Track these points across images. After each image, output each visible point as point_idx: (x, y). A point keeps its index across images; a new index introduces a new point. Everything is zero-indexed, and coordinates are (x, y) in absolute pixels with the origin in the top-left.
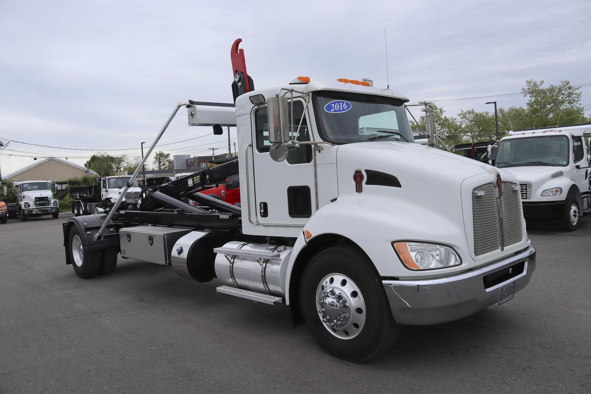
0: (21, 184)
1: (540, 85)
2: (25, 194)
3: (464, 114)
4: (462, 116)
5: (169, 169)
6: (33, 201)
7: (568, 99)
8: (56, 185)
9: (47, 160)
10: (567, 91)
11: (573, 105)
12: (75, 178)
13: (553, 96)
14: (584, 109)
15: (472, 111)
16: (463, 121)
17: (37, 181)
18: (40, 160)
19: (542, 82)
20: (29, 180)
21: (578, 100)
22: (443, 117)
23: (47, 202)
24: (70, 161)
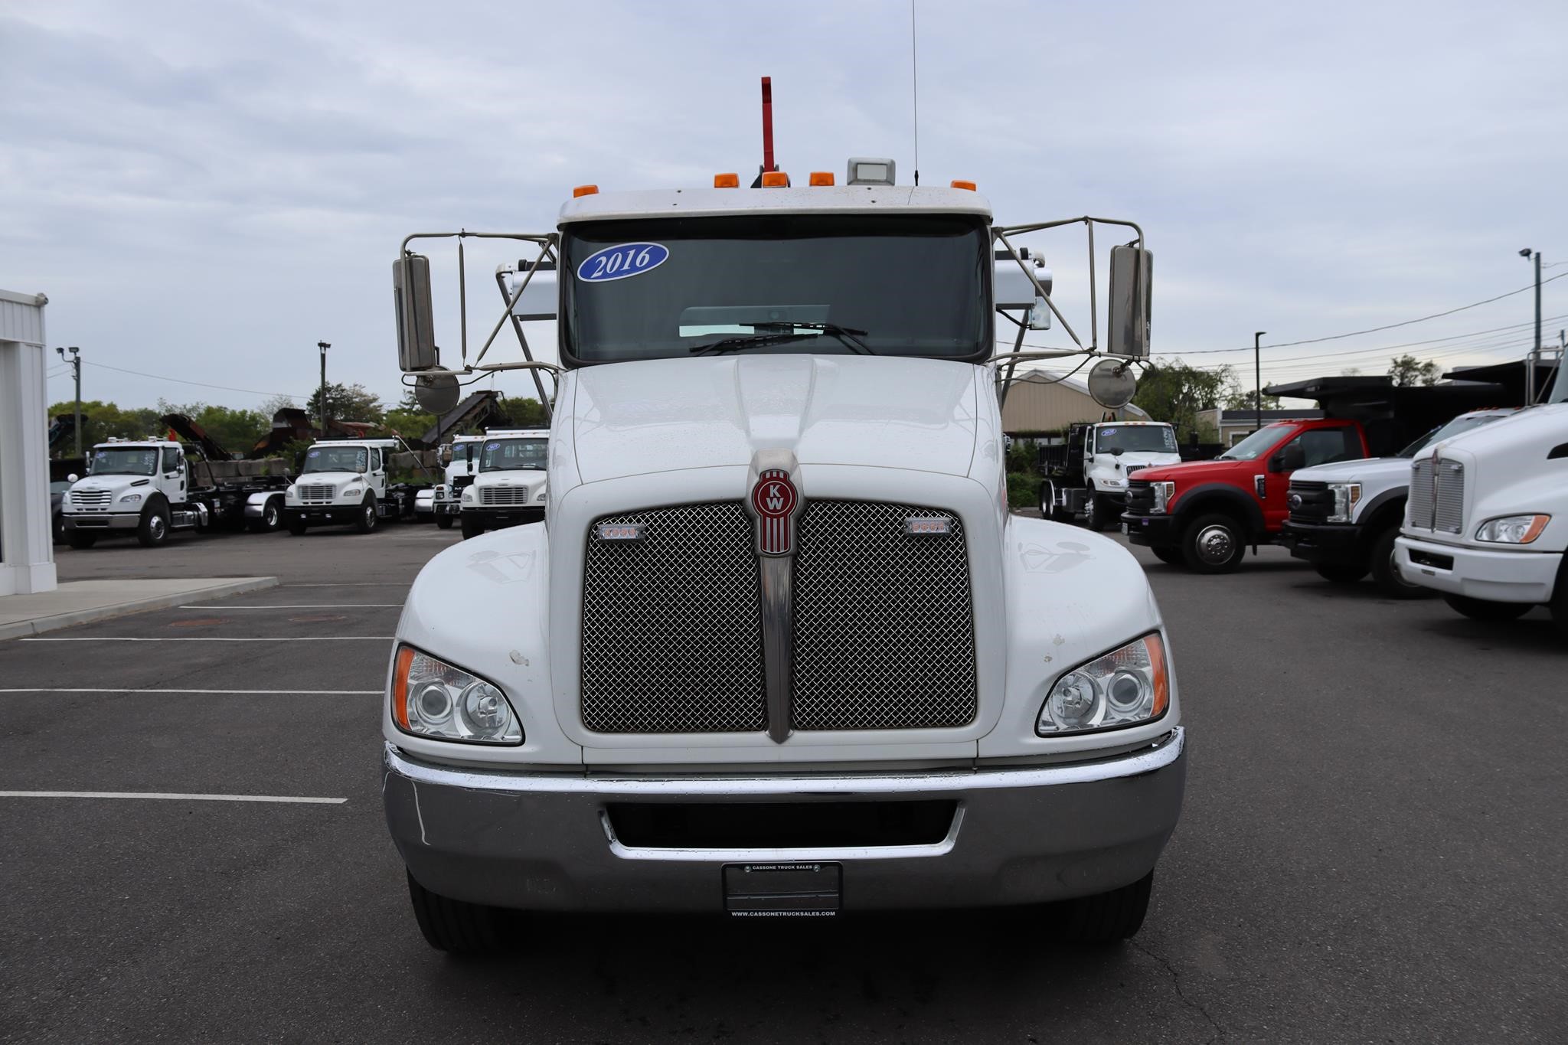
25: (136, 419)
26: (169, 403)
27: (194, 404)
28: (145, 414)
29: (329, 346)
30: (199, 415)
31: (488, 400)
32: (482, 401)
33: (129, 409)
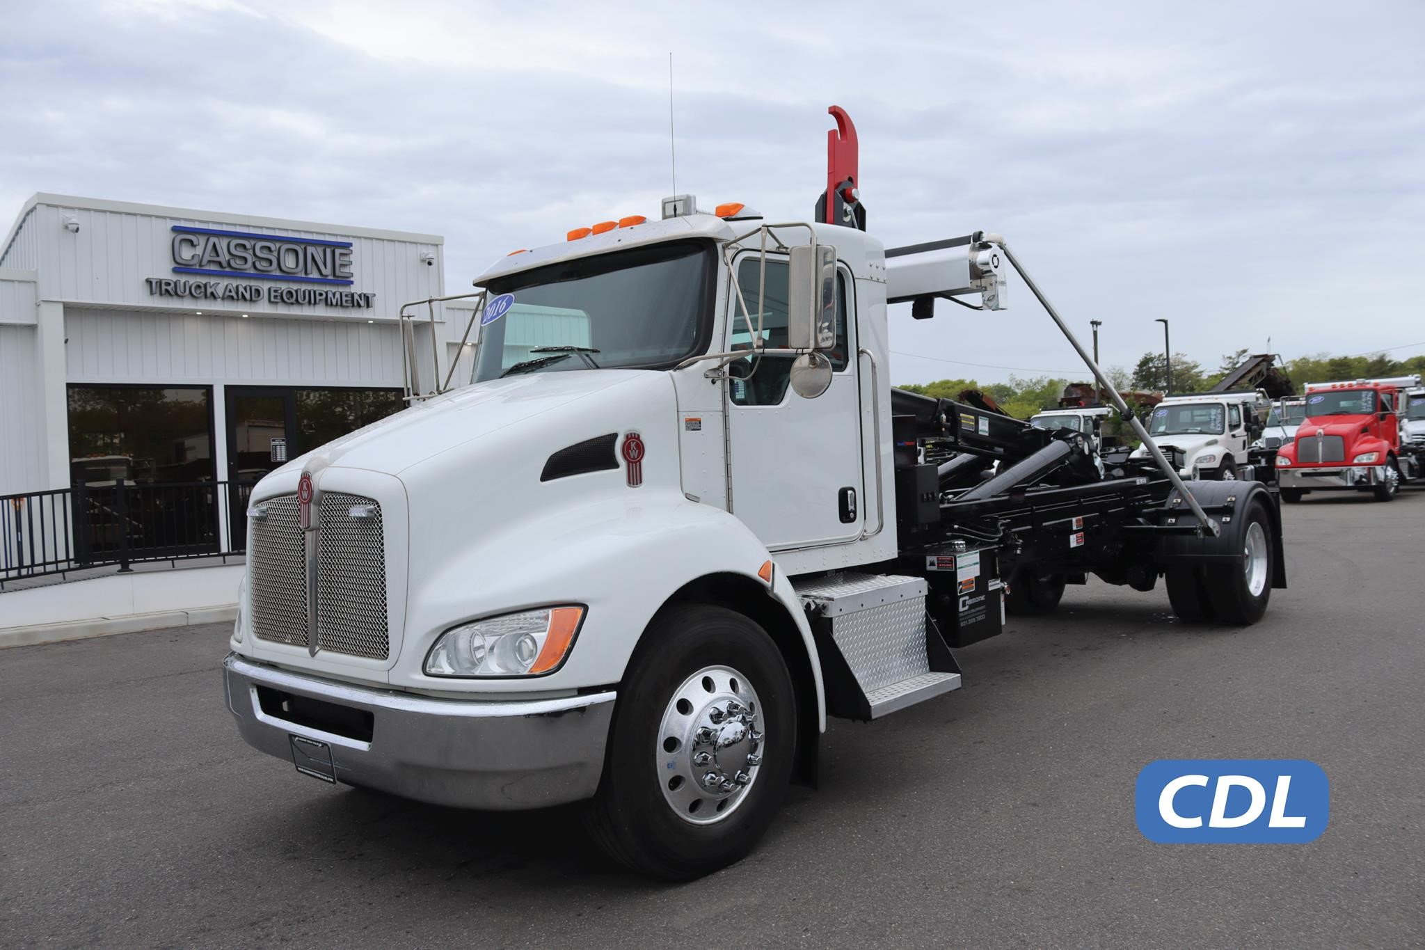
25: (992, 393)
26: (1018, 378)
27: (1039, 378)
28: (997, 388)
29: (1100, 323)
30: (1044, 387)
31: (1265, 363)
32: (1257, 365)
33: (985, 384)
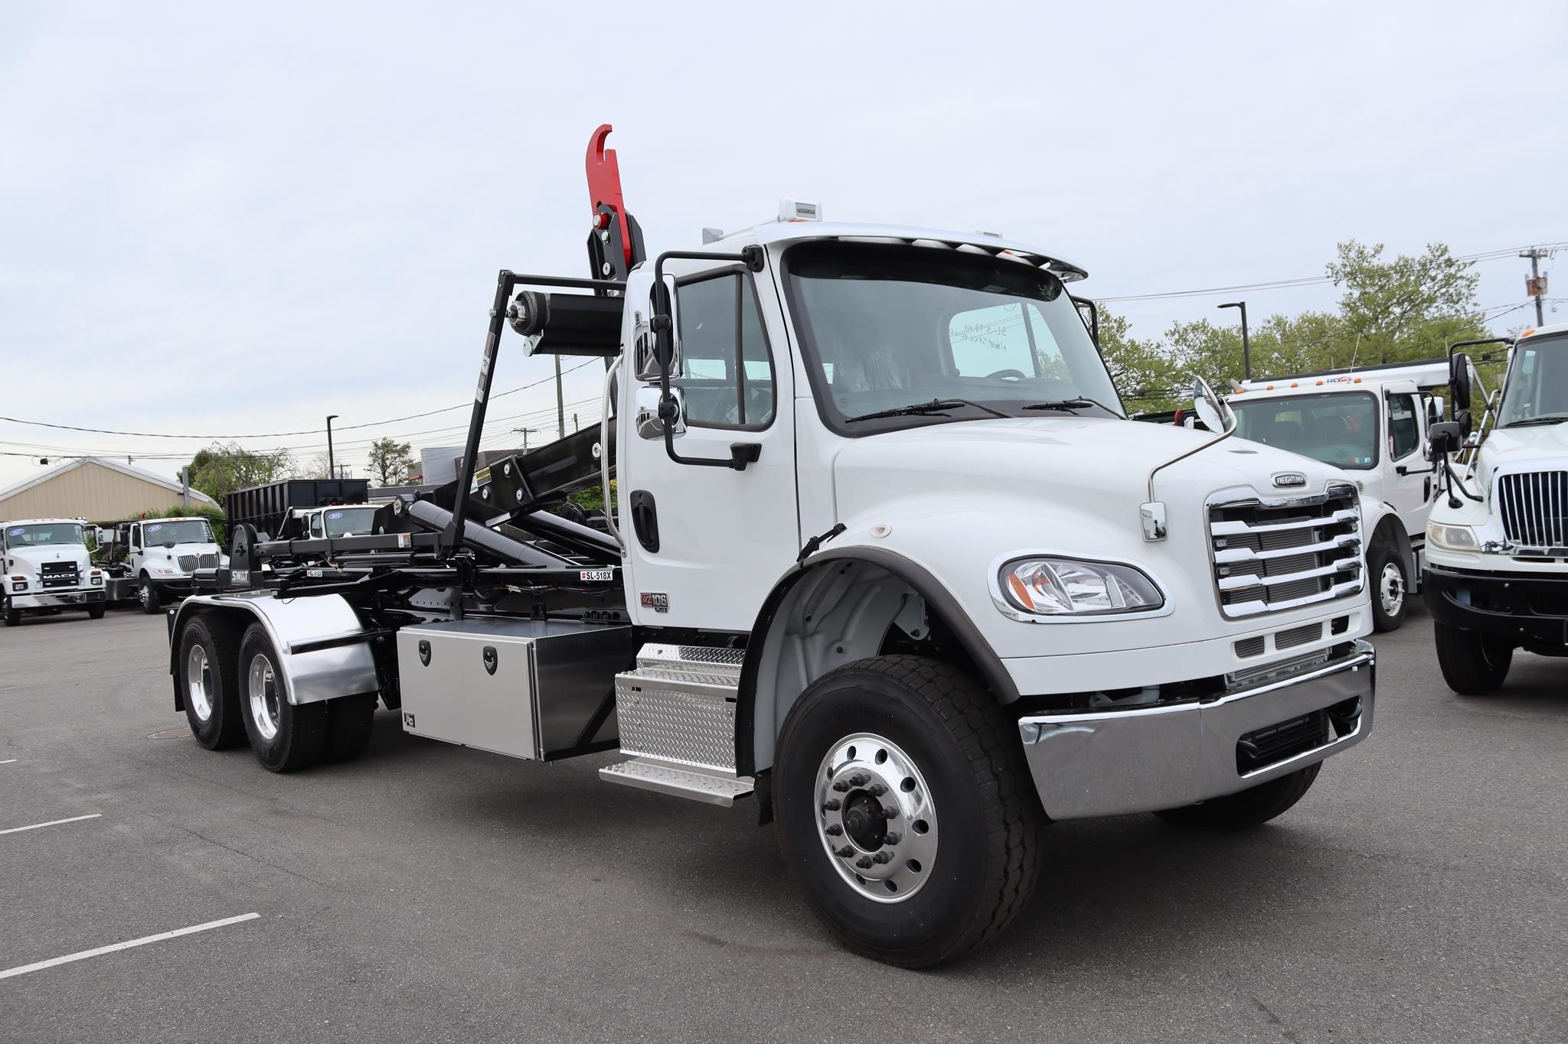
0: (4, 529)
1: (1374, 256)
2: (15, 555)
3: (1181, 332)
4: (1177, 336)
5: (407, 484)
6: (37, 574)
7: (1443, 290)
8: (98, 529)
9: (77, 465)
10: (1442, 271)
11: (1458, 307)
12: (152, 512)
13: (1406, 284)
14: (1486, 318)
15: (1203, 324)
16: (1178, 349)
17: (48, 521)
18: (58, 463)
19: (1379, 249)
20: (29, 518)
21: (1471, 295)
22: (1124, 341)
23: (73, 575)
24: (139, 466)
